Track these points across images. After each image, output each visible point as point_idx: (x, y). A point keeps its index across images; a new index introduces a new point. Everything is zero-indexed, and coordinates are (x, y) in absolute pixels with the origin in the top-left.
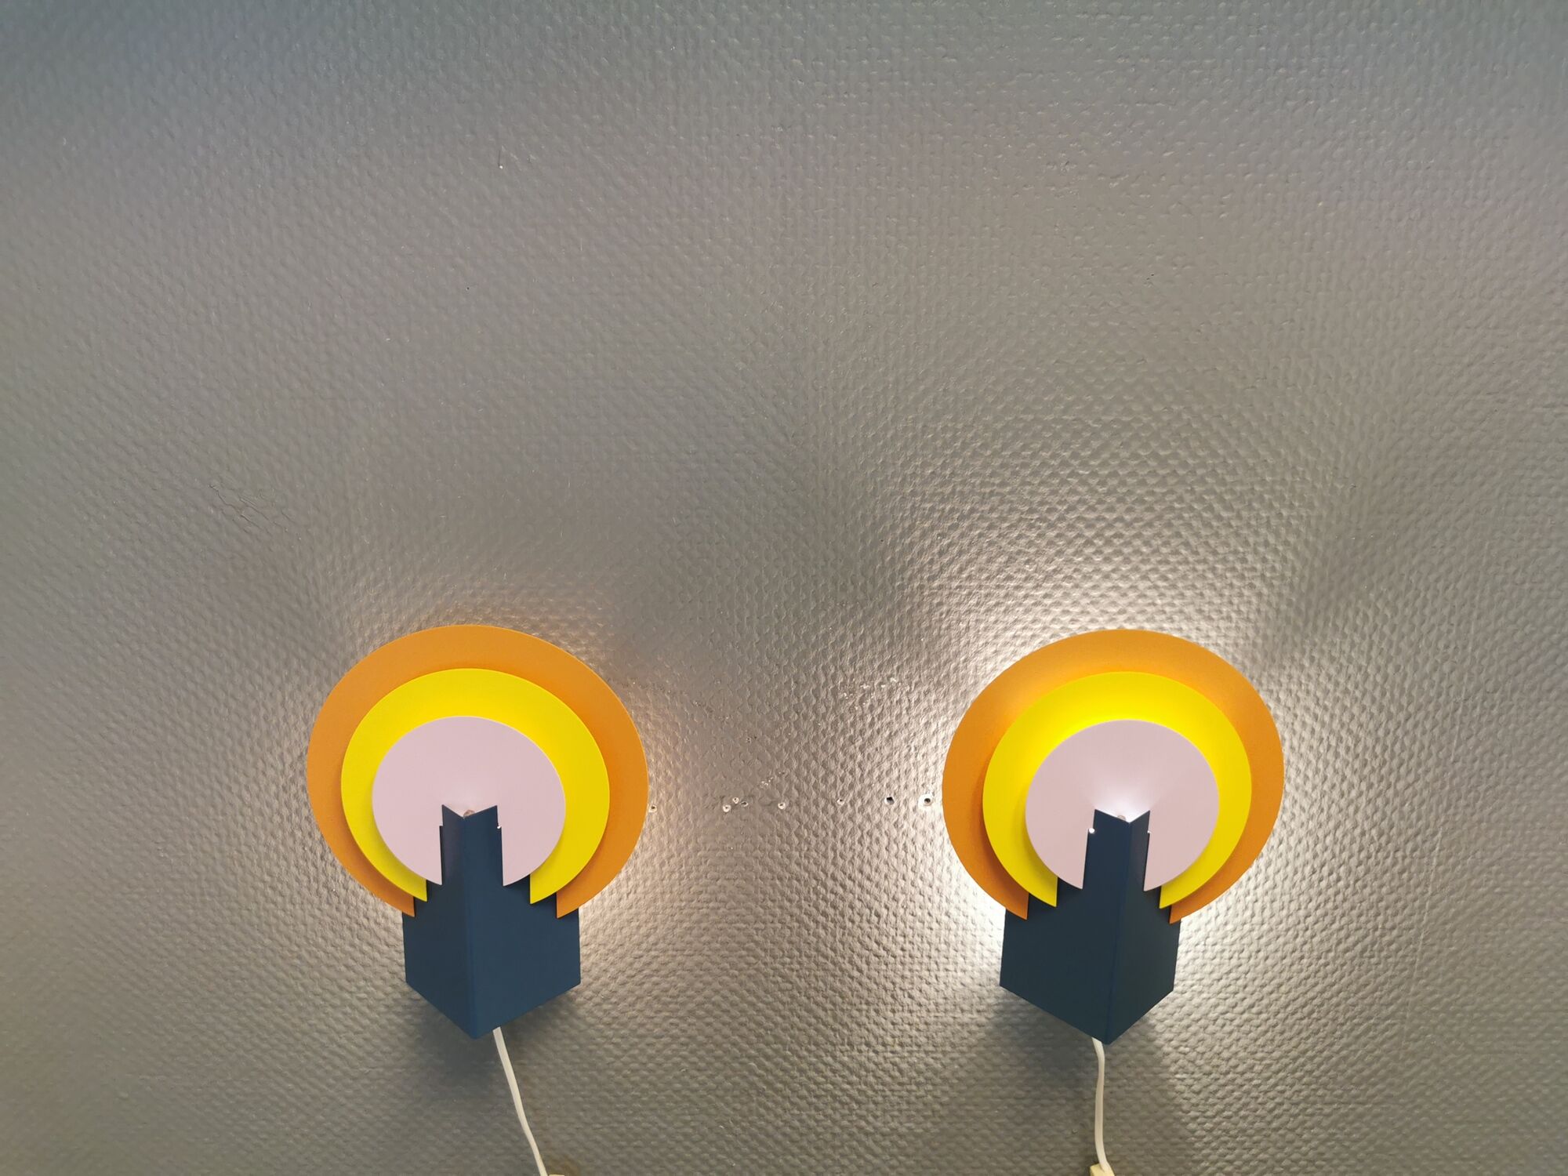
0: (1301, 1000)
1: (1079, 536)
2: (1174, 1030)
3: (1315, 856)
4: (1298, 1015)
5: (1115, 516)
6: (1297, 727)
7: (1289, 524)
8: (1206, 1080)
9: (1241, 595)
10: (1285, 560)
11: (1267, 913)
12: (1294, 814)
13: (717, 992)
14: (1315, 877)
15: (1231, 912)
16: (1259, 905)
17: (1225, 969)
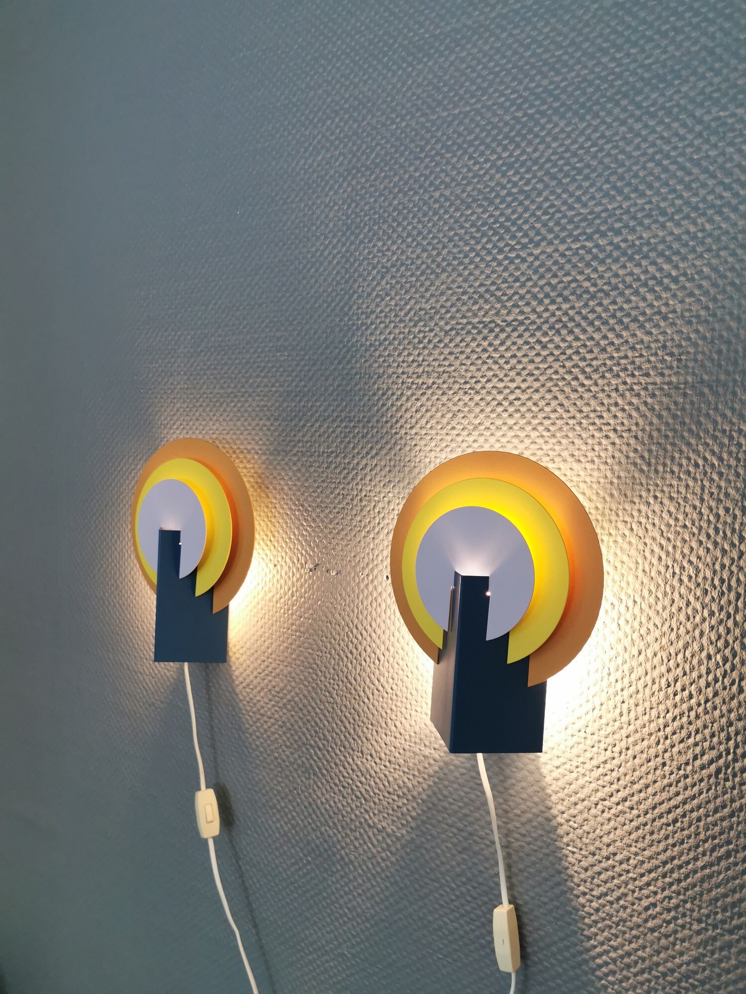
0: (665, 807)
1: (493, 399)
2: (565, 803)
3: (669, 670)
4: (664, 820)
5: (515, 385)
6: (648, 554)
7: (632, 389)
8: (591, 860)
9: (600, 444)
10: (630, 416)
11: (632, 715)
12: (649, 629)
14: (671, 690)
15: (604, 707)
16: (625, 706)
17: (602, 758)
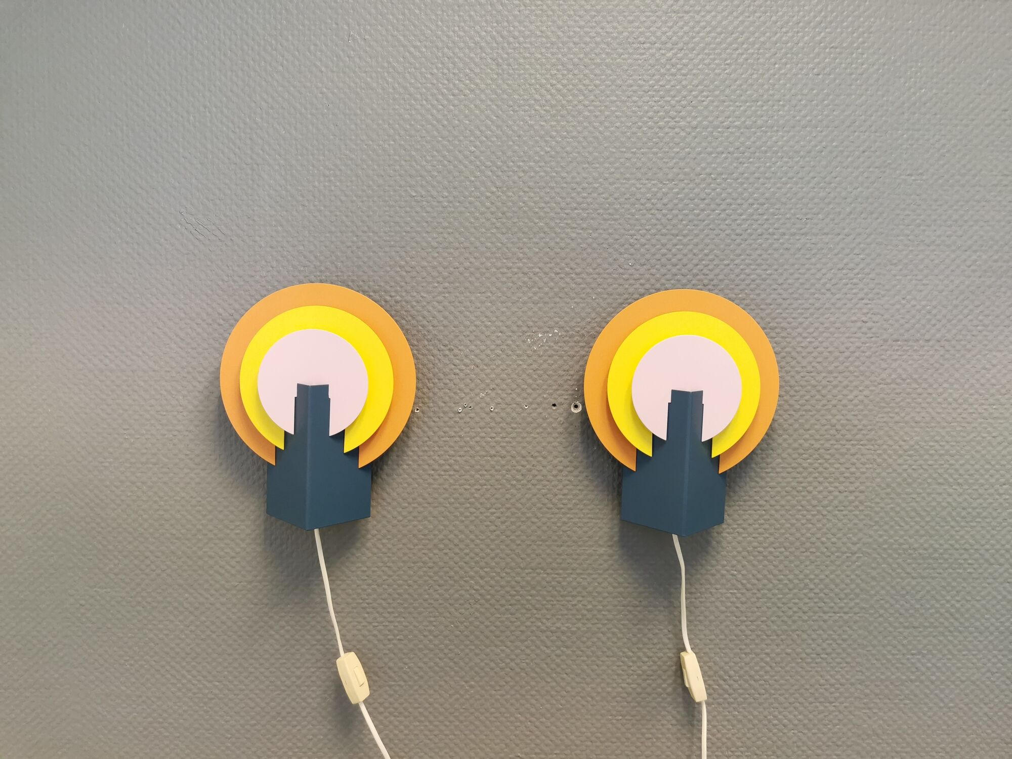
13: (451, 532)
